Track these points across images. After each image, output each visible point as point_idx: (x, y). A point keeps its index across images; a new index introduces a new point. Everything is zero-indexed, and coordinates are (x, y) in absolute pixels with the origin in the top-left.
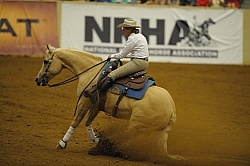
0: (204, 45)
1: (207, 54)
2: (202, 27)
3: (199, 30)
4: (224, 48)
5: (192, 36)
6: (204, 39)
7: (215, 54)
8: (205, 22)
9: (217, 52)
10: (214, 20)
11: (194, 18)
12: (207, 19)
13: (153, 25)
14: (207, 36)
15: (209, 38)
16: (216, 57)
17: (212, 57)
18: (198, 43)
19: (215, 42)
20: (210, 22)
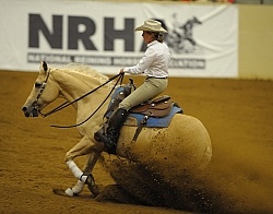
0: (187, 52)
1: (191, 64)
2: (184, 28)
3: (181, 32)
4: (213, 56)
5: (171, 41)
6: (187, 44)
7: (201, 64)
8: (189, 22)
9: (203, 61)
10: (200, 19)
11: (174, 16)
12: (190, 17)
13: (119, 25)
14: (191, 40)
15: (193, 43)
16: (203, 68)
17: (198, 67)
18: (179, 50)
19: (202, 48)
20: (196, 21)
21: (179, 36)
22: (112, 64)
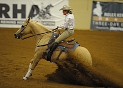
0: (47, 19)
1: (49, 23)
2: (46, 8)
4: (59, 20)
5: (41, 14)
7: (53, 23)
8: (48, 6)
9: (54, 22)
10: (53, 5)
11: (42, 4)
12: (49, 4)
13: (19, 8)
14: (49, 14)
15: (50, 15)
16: (54, 25)
17: (52, 25)
19: (54, 17)
20: (51, 6)
21: (44, 12)
22: (16, 24)
